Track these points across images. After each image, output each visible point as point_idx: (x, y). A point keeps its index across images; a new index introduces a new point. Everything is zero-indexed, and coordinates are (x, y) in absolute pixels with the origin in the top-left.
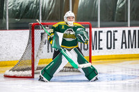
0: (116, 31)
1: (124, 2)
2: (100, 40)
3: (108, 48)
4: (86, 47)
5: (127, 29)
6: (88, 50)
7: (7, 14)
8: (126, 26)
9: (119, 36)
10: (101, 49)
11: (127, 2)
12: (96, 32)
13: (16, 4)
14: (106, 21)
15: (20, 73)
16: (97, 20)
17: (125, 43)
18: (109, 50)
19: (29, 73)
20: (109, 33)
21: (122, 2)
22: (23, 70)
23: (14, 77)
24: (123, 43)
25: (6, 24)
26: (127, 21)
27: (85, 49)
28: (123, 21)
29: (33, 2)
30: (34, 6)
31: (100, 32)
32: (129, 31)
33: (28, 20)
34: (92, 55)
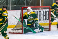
6: (49, 20)
10: (55, 19)
19: (21, 31)
22: (18, 30)
23: (14, 33)
25: (9, 7)
27: (47, 20)
33: (20, 6)
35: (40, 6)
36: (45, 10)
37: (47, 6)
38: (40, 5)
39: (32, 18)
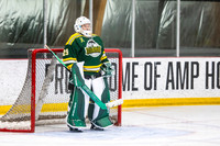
0: (159, 63)
1: (172, 19)
2: (135, 76)
3: (146, 88)
4: (113, 87)
5: (174, 60)
6: (117, 91)
8: (174, 55)
9: (162, 70)
10: (136, 89)
11: (175, 20)
12: (128, 64)
13: (9, 21)
14: (144, 48)
15: (14, 125)
16: (130, 47)
17: (172, 81)
18: (148, 92)
19: (27, 124)
20: (148, 66)
21: (168, 19)
22: (18, 120)
23: (5, 130)
24: (168, 81)
26: (175, 48)
27: (111, 90)
28: (170, 48)
29: (34, 18)
30: (36, 23)
31: (134, 64)
32: (179, 64)
33: (26, 45)
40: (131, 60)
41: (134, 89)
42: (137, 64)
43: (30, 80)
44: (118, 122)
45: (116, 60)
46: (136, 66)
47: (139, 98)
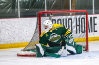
2: (95, 24)
4: (83, 31)
6: (85, 33)
7: (19, 5)
10: (96, 31)
12: (91, 18)
16: (92, 8)
23: (25, 56)
25: (17, 13)
31: (95, 18)
34: (89, 37)
35: (71, 10)
36: (78, 17)
37: (81, 9)
38: (69, 9)
39: (55, 36)
40: (93, 16)
41: (95, 31)
42: (96, 17)
43: (38, 29)
44: (87, 50)
45: (84, 16)
46: (95, 19)
47: (97, 36)
